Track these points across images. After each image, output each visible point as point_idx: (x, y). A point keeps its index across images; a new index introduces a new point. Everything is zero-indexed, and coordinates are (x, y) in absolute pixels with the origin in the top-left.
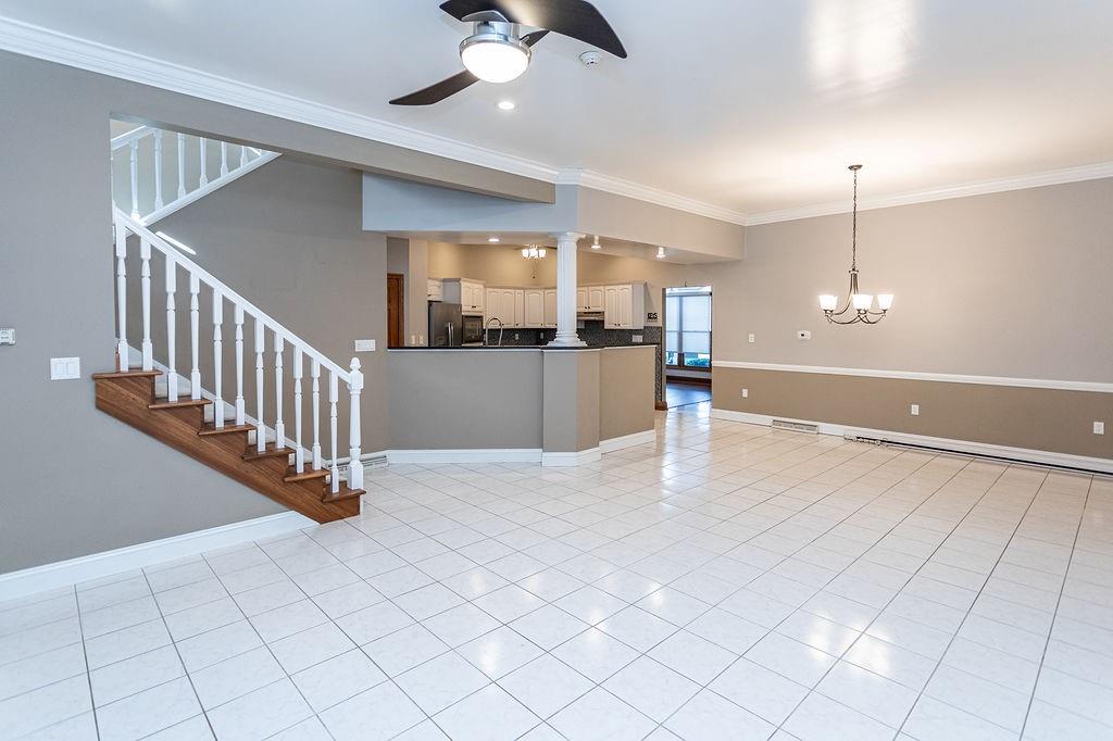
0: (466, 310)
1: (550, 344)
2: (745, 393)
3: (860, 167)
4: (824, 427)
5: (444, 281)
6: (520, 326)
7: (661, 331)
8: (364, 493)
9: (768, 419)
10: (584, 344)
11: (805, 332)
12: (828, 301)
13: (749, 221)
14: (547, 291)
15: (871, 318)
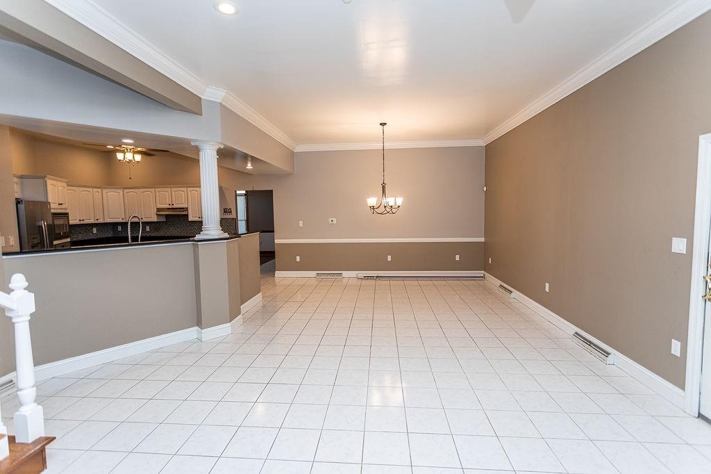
0: (55, 208)
1: (198, 237)
2: (298, 259)
3: (385, 124)
4: (346, 274)
5: (21, 177)
6: (101, 221)
7: (235, 220)
8: (50, 440)
9: (313, 274)
10: (226, 235)
11: (335, 220)
12: (372, 201)
13: (299, 149)
14: (126, 190)
15: (394, 211)
